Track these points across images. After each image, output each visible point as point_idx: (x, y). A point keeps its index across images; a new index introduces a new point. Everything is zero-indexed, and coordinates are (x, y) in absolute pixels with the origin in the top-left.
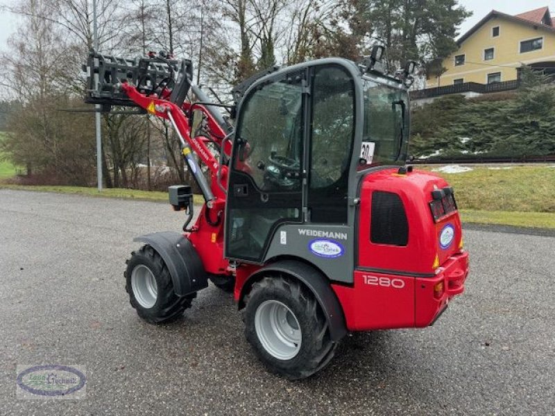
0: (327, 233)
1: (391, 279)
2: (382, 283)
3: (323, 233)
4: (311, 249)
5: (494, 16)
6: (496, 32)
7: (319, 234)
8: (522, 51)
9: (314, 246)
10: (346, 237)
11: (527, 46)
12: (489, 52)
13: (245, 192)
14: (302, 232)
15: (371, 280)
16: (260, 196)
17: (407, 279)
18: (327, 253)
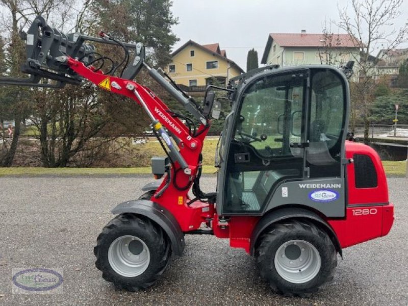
0: (325, 185)
1: (370, 209)
2: (365, 213)
3: (321, 185)
4: (311, 197)
5: (190, 43)
6: (192, 53)
7: (318, 186)
8: (208, 67)
9: (313, 195)
10: (340, 186)
11: (210, 65)
12: (189, 65)
13: (246, 159)
14: (302, 186)
15: (357, 212)
16: (261, 161)
17: (379, 208)
18: (325, 199)
